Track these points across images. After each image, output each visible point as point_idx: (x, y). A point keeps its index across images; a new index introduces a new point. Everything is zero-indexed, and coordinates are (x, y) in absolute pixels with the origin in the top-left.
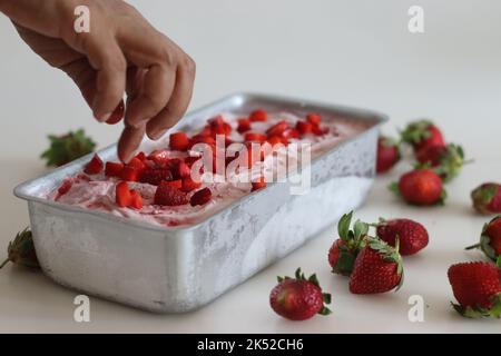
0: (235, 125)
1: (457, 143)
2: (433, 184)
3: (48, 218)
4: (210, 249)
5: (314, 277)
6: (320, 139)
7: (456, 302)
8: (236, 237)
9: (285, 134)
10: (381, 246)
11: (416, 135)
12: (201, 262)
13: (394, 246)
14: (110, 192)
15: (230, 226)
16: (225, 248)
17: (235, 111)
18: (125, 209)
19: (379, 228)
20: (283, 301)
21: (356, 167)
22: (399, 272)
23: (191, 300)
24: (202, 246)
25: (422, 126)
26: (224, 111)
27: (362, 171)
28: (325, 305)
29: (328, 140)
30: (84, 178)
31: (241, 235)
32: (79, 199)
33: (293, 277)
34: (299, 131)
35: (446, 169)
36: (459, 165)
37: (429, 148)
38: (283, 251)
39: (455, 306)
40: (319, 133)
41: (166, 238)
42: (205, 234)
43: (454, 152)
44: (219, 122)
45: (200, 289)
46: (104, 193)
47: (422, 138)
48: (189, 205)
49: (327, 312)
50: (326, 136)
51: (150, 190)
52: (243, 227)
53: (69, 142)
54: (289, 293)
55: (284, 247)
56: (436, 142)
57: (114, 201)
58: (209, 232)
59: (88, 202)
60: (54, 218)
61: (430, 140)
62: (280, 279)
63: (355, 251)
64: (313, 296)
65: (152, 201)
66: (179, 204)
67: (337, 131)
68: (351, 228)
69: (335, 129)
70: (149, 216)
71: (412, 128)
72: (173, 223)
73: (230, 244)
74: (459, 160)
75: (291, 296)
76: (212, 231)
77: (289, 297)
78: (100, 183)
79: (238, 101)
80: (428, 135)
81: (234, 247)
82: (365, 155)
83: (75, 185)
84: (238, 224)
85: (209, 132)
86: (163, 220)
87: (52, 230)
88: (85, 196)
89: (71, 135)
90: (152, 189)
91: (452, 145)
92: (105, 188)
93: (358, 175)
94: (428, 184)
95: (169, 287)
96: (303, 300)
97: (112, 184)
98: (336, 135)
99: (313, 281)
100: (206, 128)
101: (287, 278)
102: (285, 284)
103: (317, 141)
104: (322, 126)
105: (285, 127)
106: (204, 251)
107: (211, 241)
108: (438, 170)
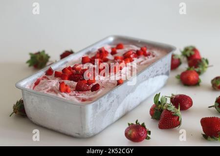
0: (110, 51)
1: (205, 58)
2: (195, 77)
3: (30, 97)
4: (99, 111)
5: (143, 124)
6: (146, 58)
7: (204, 133)
8: (111, 105)
9: (132, 56)
10: (172, 108)
11: (188, 53)
12: (95, 117)
13: (178, 108)
14: (57, 85)
15: (108, 101)
16: (105, 110)
17: (110, 44)
18: (63, 94)
19: (171, 99)
20: (130, 135)
21: (162, 70)
22: (180, 120)
23: (91, 133)
24: (96, 110)
25: (191, 49)
26: (105, 44)
27: (164, 72)
28: (148, 135)
29: (150, 59)
30: (45, 77)
31: (113, 104)
32: (44, 88)
33: (135, 123)
34: (137, 54)
35: (201, 69)
36: (206, 67)
37: (194, 59)
38: (130, 109)
39: (203, 135)
40: (146, 55)
41: (81, 108)
42: (97, 105)
43: (204, 62)
44: (103, 50)
45: (95, 128)
46: (54, 85)
47: (191, 54)
48: (90, 91)
49: (149, 138)
50: (149, 57)
51: (74, 84)
52: (113, 101)
53: (38, 56)
54: (133, 131)
55: (131, 107)
56: (197, 57)
57: (58, 89)
58: (99, 104)
59: (47, 90)
60: (33, 97)
61: (194, 55)
62: (129, 124)
63: (161, 110)
64: (143, 132)
65: (75, 89)
66: (86, 91)
67: (154, 54)
68: (159, 100)
69: (153, 53)
70: (73, 97)
71: (186, 50)
72: (84, 100)
73: (108, 108)
74: (206, 65)
75: (134, 133)
76: (100, 103)
77: (133, 133)
78: (52, 81)
79: (111, 39)
80: (193, 53)
81: (109, 109)
82: (166, 65)
83: (41, 81)
84: (111, 99)
85: (98, 55)
86: (79, 99)
87: (32, 102)
88: (46, 86)
89: (39, 53)
90: (75, 84)
91: (204, 59)
92: (55, 83)
93: (162, 74)
94: (193, 77)
95: (82, 127)
96: (139, 134)
97: (57, 81)
98: (154, 56)
99: (143, 126)
100: (98, 53)
101: (132, 124)
102: (131, 127)
103: (145, 59)
104: (147, 52)
105: (131, 53)
106: (97, 112)
107: (100, 107)
108: (197, 70)
